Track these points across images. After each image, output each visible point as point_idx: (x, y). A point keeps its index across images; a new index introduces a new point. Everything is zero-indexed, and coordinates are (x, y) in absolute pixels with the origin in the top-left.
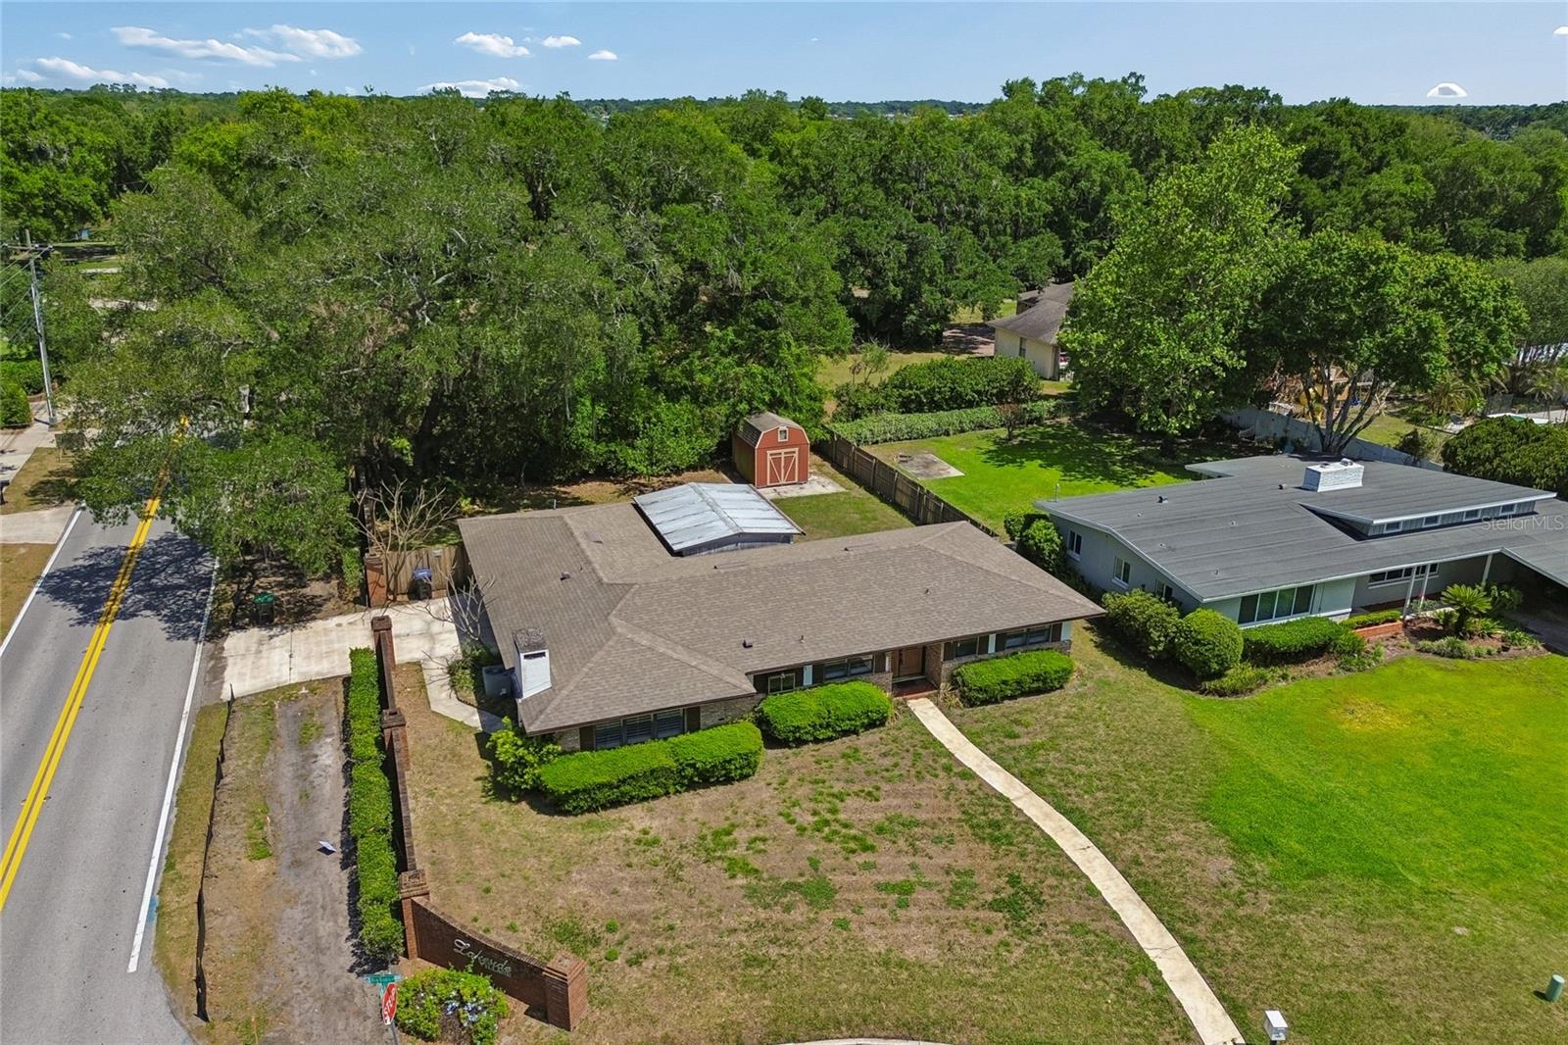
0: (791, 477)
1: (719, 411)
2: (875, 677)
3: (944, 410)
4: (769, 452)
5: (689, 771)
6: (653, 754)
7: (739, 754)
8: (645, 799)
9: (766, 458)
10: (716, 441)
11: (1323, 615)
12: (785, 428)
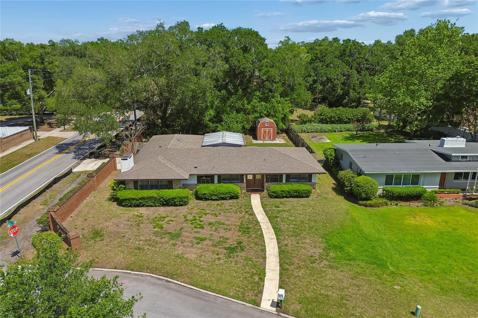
0: (270, 138)
1: (251, 117)
2: (240, 184)
3: (336, 124)
4: (262, 129)
5: (162, 199)
6: (153, 193)
7: (178, 197)
8: (148, 206)
9: (261, 131)
10: (250, 126)
11: (424, 187)
12: (268, 121)
